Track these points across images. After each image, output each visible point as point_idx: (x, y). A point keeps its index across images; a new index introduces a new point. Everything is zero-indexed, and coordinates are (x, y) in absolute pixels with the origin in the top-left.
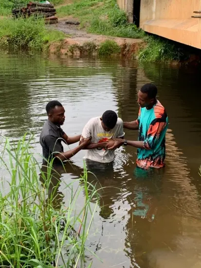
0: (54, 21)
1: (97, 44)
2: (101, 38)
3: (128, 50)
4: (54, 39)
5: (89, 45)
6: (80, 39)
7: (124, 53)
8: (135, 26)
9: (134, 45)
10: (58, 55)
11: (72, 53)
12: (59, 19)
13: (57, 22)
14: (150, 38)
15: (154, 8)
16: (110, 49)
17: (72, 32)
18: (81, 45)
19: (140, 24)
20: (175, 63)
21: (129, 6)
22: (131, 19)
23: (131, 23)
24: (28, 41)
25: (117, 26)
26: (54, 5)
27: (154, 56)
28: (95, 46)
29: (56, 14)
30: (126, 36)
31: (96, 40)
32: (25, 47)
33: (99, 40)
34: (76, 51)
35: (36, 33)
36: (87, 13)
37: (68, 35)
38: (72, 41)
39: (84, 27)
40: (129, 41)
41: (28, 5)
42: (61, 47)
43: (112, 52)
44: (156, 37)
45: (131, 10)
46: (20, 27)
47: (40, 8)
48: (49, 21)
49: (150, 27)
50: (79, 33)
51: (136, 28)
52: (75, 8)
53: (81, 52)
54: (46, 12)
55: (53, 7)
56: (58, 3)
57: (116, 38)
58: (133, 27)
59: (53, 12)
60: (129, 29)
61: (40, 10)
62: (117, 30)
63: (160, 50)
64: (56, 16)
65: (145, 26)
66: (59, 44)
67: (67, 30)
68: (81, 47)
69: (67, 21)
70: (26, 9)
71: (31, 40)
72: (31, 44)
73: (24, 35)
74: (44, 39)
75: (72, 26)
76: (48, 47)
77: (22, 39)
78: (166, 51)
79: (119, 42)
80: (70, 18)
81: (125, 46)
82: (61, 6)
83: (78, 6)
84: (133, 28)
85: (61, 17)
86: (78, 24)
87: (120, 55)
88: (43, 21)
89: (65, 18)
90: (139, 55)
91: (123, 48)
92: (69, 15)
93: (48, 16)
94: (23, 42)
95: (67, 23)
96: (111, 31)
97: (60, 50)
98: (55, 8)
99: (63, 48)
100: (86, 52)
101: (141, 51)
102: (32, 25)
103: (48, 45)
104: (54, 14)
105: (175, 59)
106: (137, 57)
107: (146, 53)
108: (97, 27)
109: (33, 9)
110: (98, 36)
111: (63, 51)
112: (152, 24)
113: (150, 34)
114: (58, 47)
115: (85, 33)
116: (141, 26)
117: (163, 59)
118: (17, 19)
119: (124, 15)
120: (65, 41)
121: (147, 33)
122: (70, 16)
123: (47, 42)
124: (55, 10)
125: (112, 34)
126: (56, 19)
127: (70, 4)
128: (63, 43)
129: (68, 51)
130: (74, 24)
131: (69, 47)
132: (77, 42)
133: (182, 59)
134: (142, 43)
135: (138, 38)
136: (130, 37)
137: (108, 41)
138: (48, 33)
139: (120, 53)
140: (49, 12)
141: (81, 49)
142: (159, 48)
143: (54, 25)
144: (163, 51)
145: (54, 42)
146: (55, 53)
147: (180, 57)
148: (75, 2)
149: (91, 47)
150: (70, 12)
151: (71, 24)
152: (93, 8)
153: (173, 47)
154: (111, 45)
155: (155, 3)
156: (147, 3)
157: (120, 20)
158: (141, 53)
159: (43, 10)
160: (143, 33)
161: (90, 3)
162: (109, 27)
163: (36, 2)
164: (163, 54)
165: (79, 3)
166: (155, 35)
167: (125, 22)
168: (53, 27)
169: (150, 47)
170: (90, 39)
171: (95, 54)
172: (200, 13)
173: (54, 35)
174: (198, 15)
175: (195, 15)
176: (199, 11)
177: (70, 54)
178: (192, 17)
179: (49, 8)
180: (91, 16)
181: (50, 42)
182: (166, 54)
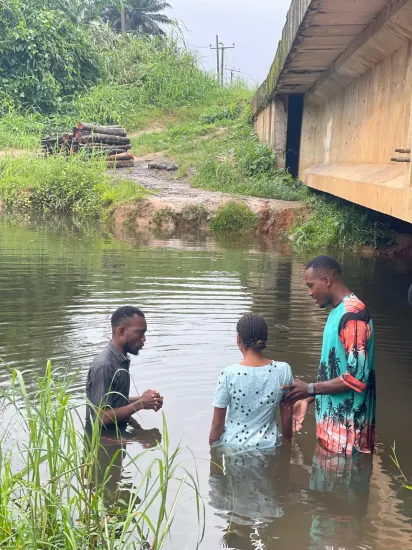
0: (126, 163)
1: (210, 208)
2: (218, 199)
3: (273, 224)
4: (124, 198)
5: (193, 209)
6: (177, 198)
7: (265, 228)
8: (289, 177)
9: (285, 214)
10: (131, 228)
11: (159, 225)
12: (136, 159)
13: (132, 165)
14: (317, 200)
15: (327, 142)
16: (235, 221)
17: (160, 183)
18: (178, 210)
19: (300, 172)
20: (368, 251)
21: (278, 136)
22: (282, 161)
23: (282, 169)
24: (71, 201)
25: (252, 175)
26: (128, 130)
27: (325, 236)
28: (205, 214)
29: (129, 148)
30: (268, 194)
31: (207, 201)
32: (66, 212)
33: (214, 201)
34: (167, 222)
35: (88, 186)
36: (192, 149)
37: (155, 191)
38: (158, 202)
39: (186, 176)
40: (275, 205)
41: (75, 130)
42: (138, 213)
43: (240, 226)
44: (329, 198)
45: (282, 144)
46: (57, 173)
47: (99, 135)
48: (116, 162)
49: (318, 178)
50: (175, 187)
51: (291, 181)
52: (169, 138)
53: (177, 224)
54: (111, 144)
55: (124, 135)
56: (136, 127)
57: (250, 198)
58: (286, 177)
59: (125, 144)
60: (277, 182)
61: (97, 140)
62: (252, 182)
63: (337, 224)
64: (129, 152)
65: (308, 176)
66: (133, 207)
67: (149, 181)
68: (178, 214)
69: (151, 163)
70: (70, 137)
71: (77, 199)
72: (77, 207)
73: (65, 188)
74: (105, 196)
75: (161, 172)
76: (112, 213)
77: (59, 196)
78: (348, 228)
79: (255, 205)
80: (158, 158)
81: (267, 215)
82: (141, 133)
83: (175, 134)
84: (285, 180)
85: (140, 155)
86: (175, 169)
87: (257, 232)
88: (103, 162)
89: (150, 156)
90: (295, 234)
91: (263, 219)
92: (157, 150)
93: (114, 153)
94: (60, 203)
95: (152, 167)
96: (239, 186)
97: (134, 220)
98: (128, 137)
99: (141, 216)
100: (188, 224)
101: (299, 225)
102: (80, 170)
103: (110, 209)
104: (126, 149)
105: (367, 243)
106: (291, 238)
107: (310, 231)
108: (212, 176)
109: (84, 137)
110: (214, 194)
111: (141, 221)
112: (323, 173)
113: (318, 193)
114: (130, 215)
115: (186, 187)
116: (302, 177)
117: (342, 243)
118: (52, 157)
119: (268, 154)
120: (146, 202)
121: (313, 191)
122: (158, 154)
123: (109, 202)
124: (128, 142)
125: (242, 190)
126: (128, 158)
127: (159, 130)
128: (142, 207)
129: (150, 223)
130: (165, 168)
131: (153, 213)
132: (170, 205)
133: (382, 242)
134: (301, 209)
135: (295, 199)
136: (279, 198)
137: (232, 205)
138: (112, 185)
139: (256, 229)
140: (116, 144)
141: (178, 219)
142: (334, 221)
143: (126, 170)
144: (343, 227)
145: (124, 204)
146: (124, 224)
147: (379, 239)
148: (170, 127)
149: (198, 214)
150: (159, 146)
151: (159, 168)
152: (206, 138)
153: (363, 218)
154: (237, 213)
155: (329, 132)
156: (314, 130)
157: (259, 164)
158: (300, 229)
159: (104, 141)
160: (305, 190)
161: (199, 128)
162: (236, 175)
163: (91, 125)
164: (344, 232)
165: (177, 127)
166: (328, 194)
167: (270, 168)
168: (122, 175)
169: (318, 218)
170: (196, 199)
171: (205, 228)
172: (409, 152)
173: (124, 190)
174: (404, 155)
175: (398, 155)
176: (406, 148)
177: (153, 226)
178: (393, 160)
179: (118, 137)
180: (199, 154)
181: (116, 204)
182: (350, 232)
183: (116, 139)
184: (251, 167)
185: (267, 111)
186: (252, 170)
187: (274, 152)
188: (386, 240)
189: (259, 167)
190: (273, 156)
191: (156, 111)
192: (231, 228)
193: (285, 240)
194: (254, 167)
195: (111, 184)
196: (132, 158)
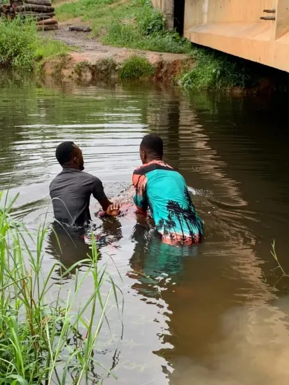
0: (52, 26)
1: (118, 61)
2: (123, 54)
3: (166, 71)
4: (51, 54)
5: (105, 62)
6: (91, 54)
7: (160, 75)
8: (176, 34)
9: (175, 63)
11: (80, 75)
12: (60, 24)
13: (57, 28)
14: (199, 52)
15: (205, 7)
16: (138, 70)
17: (79, 42)
18: (94, 63)
19: (185, 31)
20: (238, 91)
21: (168, 3)
22: (171, 23)
23: (171, 29)
24: (11, 58)
25: (148, 34)
26: (53, 1)
27: (205, 80)
28: (114, 65)
29: (54, 15)
30: (162, 49)
31: (116, 55)
32: (8, 65)
33: (121, 55)
34: (85, 72)
35: (24, 44)
36: (101, 15)
37: (75, 48)
38: (78, 57)
39: (98, 36)
40: (168, 58)
41: (12, 2)
42: (62, 66)
43: (141, 74)
44: (208, 51)
45: (170, 10)
47: (30, 5)
48: (44, 26)
49: (199, 35)
50: (90, 45)
51: (178, 38)
52: (84, 7)
53: (93, 74)
54: (39, 12)
55: (50, 5)
57: (147, 52)
58: (174, 35)
59: (50, 12)
60: (168, 39)
61: (28, 9)
62: (149, 40)
63: (214, 71)
64: (54, 19)
65: (191, 34)
66: (59, 61)
67: (71, 40)
68: (93, 66)
69: (71, 27)
70: (8, 8)
71: (16, 55)
72: (16, 62)
73: (6, 47)
74: (37, 53)
75: (79, 33)
76: (43, 66)
78: (223, 74)
79: (152, 58)
80: (76, 22)
81: (161, 65)
82: (63, 3)
83: (89, 3)
84: (174, 38)
85: (62, 20)
86: (89, 30)
87: (154, 79)
88: (34, 26)
89: (70, 21)
90: (183, 79)
91: (158, 68)
92: (75, 16)
93: (42, 19)
94: (3, 59)
95: (72, 29)
96: (139, 43)
97: (60, 71)
98: (52, 6)
99: (65, 68)
100: (102, 74)
101: (185, 72)
102: (17, 33)
103: (41, 62)
104: (51, 16)
105: (237, 85)
106: (180, 82)
107: (194, 76)
108: (119, 36)
109: (19, 7)
110: (119, 50)
111: (66, 72)
112: (204, 31)
113: (199, 47)
114: (57, 67)
115: (99, 45)
116: (187, 34)
117: (218, 85)
119: (160, 18)
120: (69, 57)
121: (195, 46)
122: (76, 19)
123: (40, 58)
124: (52, 10)
125: (141, 46)
126: (54, 23)
128: (65, 61)
129: (73, 73)
130: (82, 30)
131: (75, 65)
132: (87, 58)
133: (248, 85)
134: (187, 60)
135: (181, 52)
136: (169, 52)
137: (134, 58)
138: (42, 44)
139: (153, 76)
140: (44, 12)
141: (94, 69)
142: (212, 68)
143: (52, 32)
144: (219, 72)
145: (51, 59)
146: (52, 75)
147: (245, 81)
149: (108, 66)
150: (76, 13)
151: (78, 30)
152: (112, 6)
153: (234, 66)
154: (139, 63)
157: (154, 25)
158: (185, 76)
159: (33, 10)
160: (189, 45)
162: (136, 35)
164: (220, 77)
166: (206, 48)
167: (162, 28)
168: (49, 36)
169: (200, 66)
170: (107, 54)
171: (114, 76)
172: (274, 12)
173: (51, 47)
174: (270, 15)
175: (266, 15)
176: (271, 9)
177: (75, 76)
178: (262, 18)
179: (45, 6)
180: (108, 19)
181: (46, 59)
182: (224, 76)
183: (44, 8)
184: (148, 28)
186: (149, 30)
187: (165, 16)
188: (252, 82)
189: (153, 28)
190: (164, 19)
192: (134, 76)
193: (176, 84)
194: (151, 28)
196: (56, 23)
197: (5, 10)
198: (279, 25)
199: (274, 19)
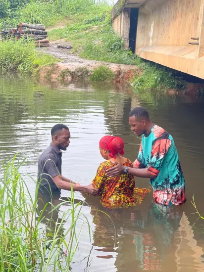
0: (45, 44)
1: (90, 69)
2: (94, 64)
3: (123, 77)
4: (45, 63)
5: (81, 70)
6: (73, 64)
7: (118, 80)
8: (130, 52)
9: (129, 72)
10: (49, 79)
11: (63, 77)
12: (50, 43)
13: (49, 46)
14: (146, 65)
15: (151, 34)
16: (103, 76)
17: (63, 56)
18: (73, 70)
19: (136, 50)
20: (172, 92)
21: (125, 31)
22: (127, 44)
23: (127, 48)
24: (17, 65)
25: (111, 51)
26: (46, 27)
27: (151, 84)
28: (87, 72)
29: (47, 37)
30: (120, 62)
31: (88, 65)
32: (14, 70)
33: (92, 65)
34: (67, 76)
35: (26, 57)
36: (80, 37)
37: (61, 60)
38: (63, 66)
39: (77, 52)
40: (123, 68)
41: (18, 27)
42: (52, 71)
43: (106, 79)
44: (152, 64)
45: (127, 36)
46: (9, 49)
47: (31, 30)
48: (40, 44)
49: (146, 53)
50: (72, 57)
51: (132, 54)
52: (67, 32)
53: (72, 77)
54: (37, 34)
55: (44, 30)
56: (50, 25)
57: (111, 64)
59: (44, 34)
60: (125, 55)
61: (30, 32)
62: (111, 55)
63: (156, 77)
64: (47, 39)
65: (141, 52)
66: (50, 68)
67: (58, 54)
68: (73, 72)
69: (59, 45)
70: (16, 31)
71: (20, 64)
72: (20, 68)
73: (13, 58)
74: (35, 62)
75: (63, 50)
76: (38, 71)
77: (11, 62)
78: (162, 80)
79: (113, 68)
80: (62, 42)
81: (119, 73)
82: (53, 29)
83: (71, 29)
84: (129, 54)
85: (53, 40)
86: (71, 48)
87: (114, 82)
88: (33, 44)
89: (58, 41)
90: (134, 83)
91: (117, 75)
92: (61, 38)
93: (39, 39)
94: (11, 66)
95: (59, 47)
96: (105, 57)
97: (50, 75)
98: (46, 31)
99: (53, 73)
100: (79, 77)
101: (136, 78)
102: (21, 48)
103: (38, 69)
104: (45, 37)
105: (172, 88)
106: (132, 85)
107: (142, 81)
108: (90, 52)
109: (23, 30)
110: (92, 61)
111: (53, 76)
112: (150, 50)
113: (146, 61)
114: (48, 72)
115: (77, 58)
116: (137, 53)
117: (158, 88)
118: (6, 41)
119: (119, 41)
120: (56, 66)
121: (143, 60)
122: (62, 40)
123: (37, 66)
124: (46, 33)
125: (106, 60)
126: (47, 42)
127: (62, 27)
128: (54, 68)
129: (58, 77)
130: (66, 48)
131: (60, 71)
132: (69, 67)
133: (180, 87)
134: (137, 70)
135: (133, 64)
136: (125, 64)
137: (101, 67)
139: (114, 80)
140: (40, 34)
141: (73, 75)
143: (45, 48)
144: (159, 79)
145: (44, 66)
146: (45, 77)
147: (178, 85)
148: (68, 25)
149: (83, 72)
150: (62, 36)
151: (63, 48)
152: (87, 31)
153: (170, 74)
154: (104, 71)
155: (152, 29)
156: (144, 28)
157: (115, 46)
158: (136, 80)
159: (33, 33)
160: (139, 59)
161: (83, 26)
162: (103, 52)
163: (27, 24)
164: (160, 82)
165: (72, 26)
166: (151, 62)
167: (121, 47)
168: (43, 51)
169: (146, 74)
170: (82, 64)
171: (87, 79)
172: (198, 39)
173: (45, 59)
174: (195, 41)
175: (192, 41)
176: (196, 37)
177: (60, 78)
178: (190, 43)
179: (41, 31)
180: (84, 40)
181: (40, 66)
182: (163, 82)
183: (40, 32)
184: (111, 47)
185: (119, 17)
186: (112, 49)
187: (123, 39)
188: (182, 86)
189: (115, 47)
190: (122, 42)
191: (61, 17)
192: (100, 79)
193: (129, 86)
194: (113, 47)
195: (38, 56)
196: (48, 42)
197: (14, 32)
198: (201, 48)
199: (198, 44)
